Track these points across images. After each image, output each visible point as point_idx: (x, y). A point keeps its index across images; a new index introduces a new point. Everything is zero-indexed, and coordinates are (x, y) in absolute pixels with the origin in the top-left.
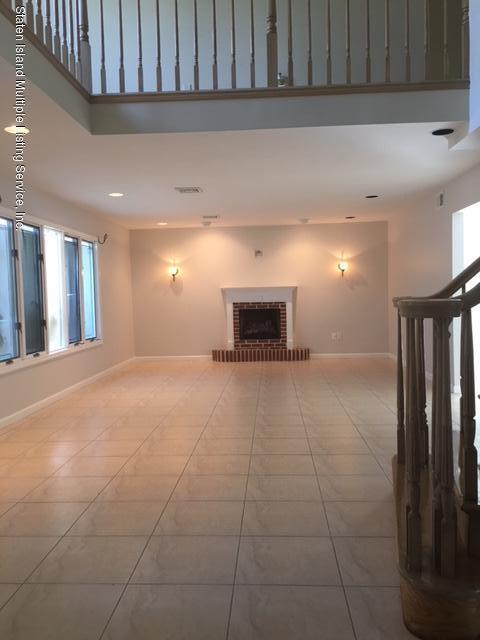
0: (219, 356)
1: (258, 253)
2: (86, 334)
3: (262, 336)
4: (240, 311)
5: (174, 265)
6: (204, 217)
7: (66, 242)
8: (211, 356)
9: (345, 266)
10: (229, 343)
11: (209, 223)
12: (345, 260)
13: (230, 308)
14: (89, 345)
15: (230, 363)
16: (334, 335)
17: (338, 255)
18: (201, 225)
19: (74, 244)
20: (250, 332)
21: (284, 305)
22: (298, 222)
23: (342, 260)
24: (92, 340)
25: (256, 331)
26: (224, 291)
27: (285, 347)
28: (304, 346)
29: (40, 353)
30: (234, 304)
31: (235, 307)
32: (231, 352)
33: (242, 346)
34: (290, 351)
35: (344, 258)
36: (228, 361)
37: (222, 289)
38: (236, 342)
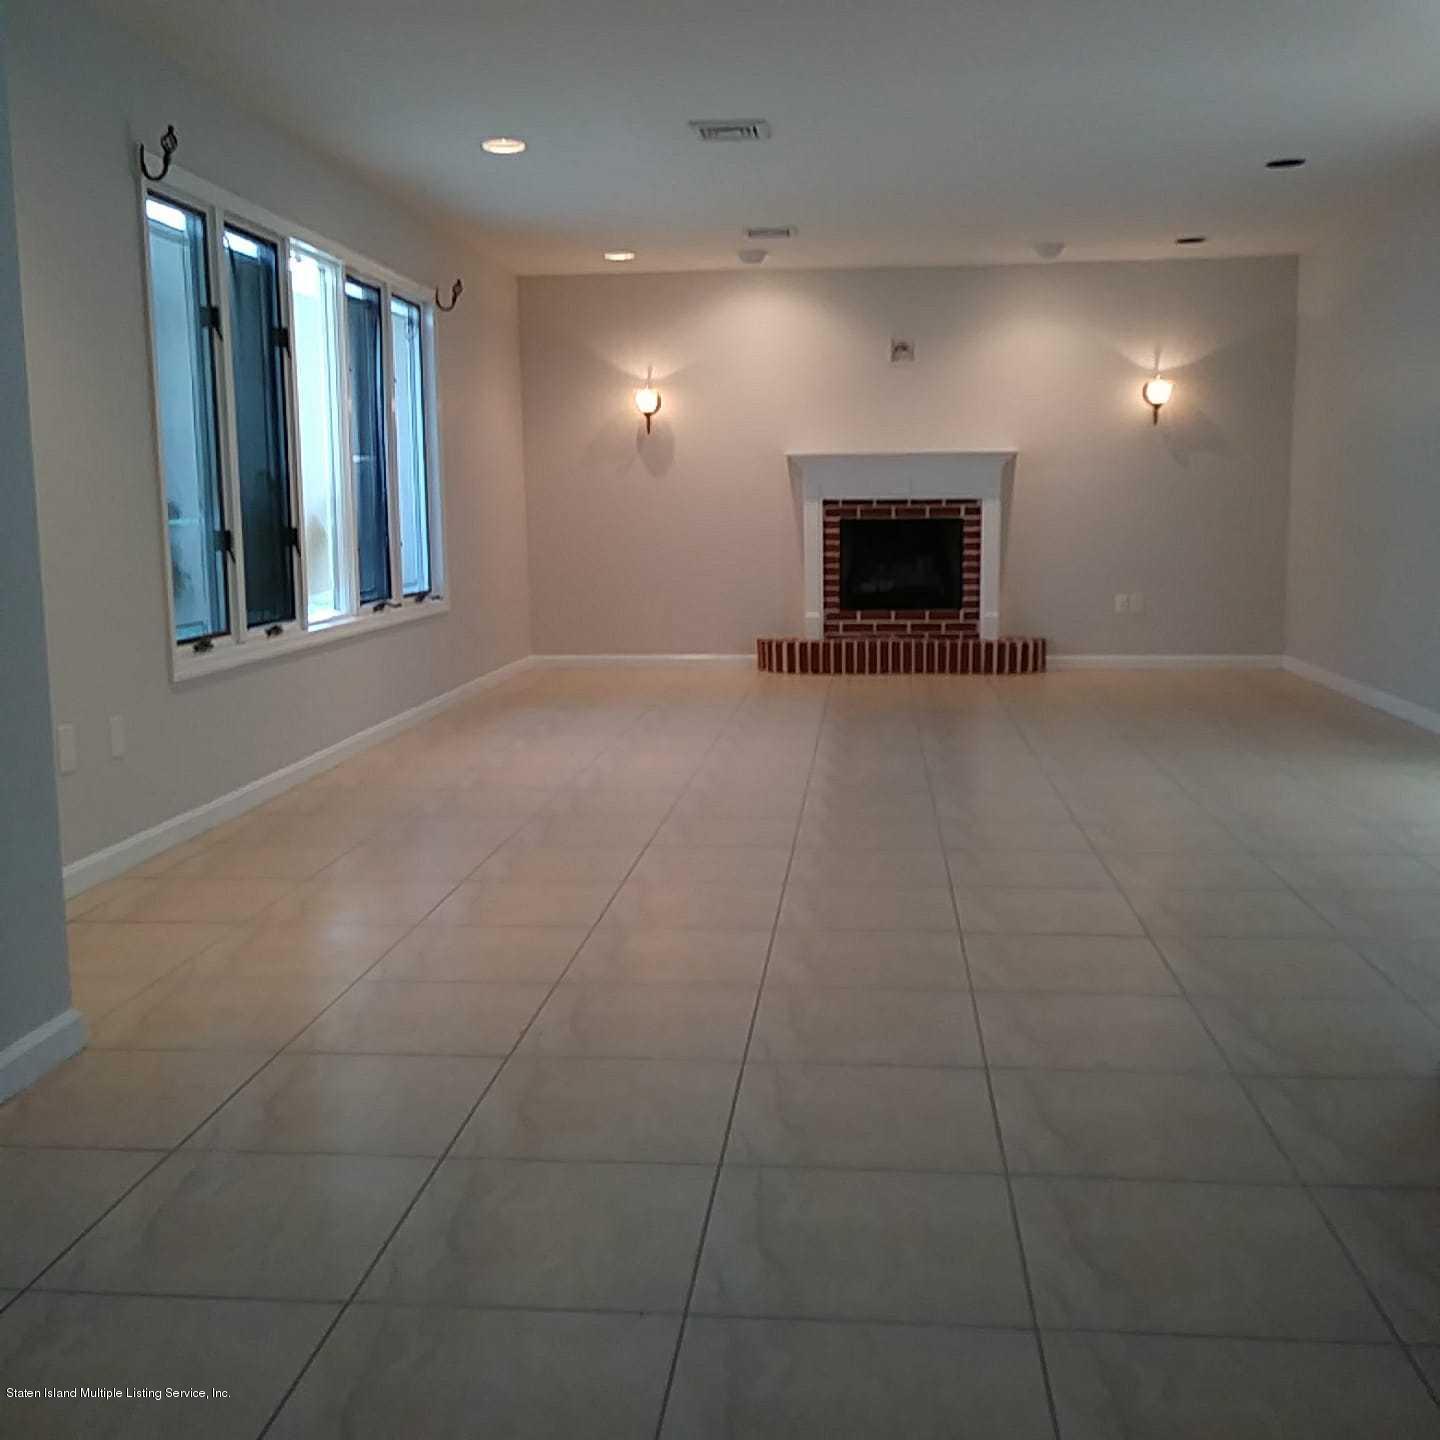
0: (777, 656)
1: (901, 349)
2: (405, 578)
3: (907, 600)
4: (842, 524)
5: (649, 384)
6: (751, 233)
7: (350, 299)
8: (755, 657)
9: (1162, 392)
10: (809, 619)
11: (759, 255)
12: (1165, 375)
13: (814, 515)
14: (411, 611)
15: (810, 677)
16: (1120, 599)
17: (1145, 360)
18: (736, 262)
19: (368, 303)
20: (868, 587)
21: (975, 509)
22: (1032, 256)
23: (1154, 374)
24: (420, 597)
25: (887, 585)
26: (796, 465)
27: (971, 629)
28: (1031, 633)
29: (286, 626)
30: (826, 503)
31: (828, 513)
32: (815, 645)
33: (846, 628)
34: (989, 646)
35: (1162, 367)
36: (804, 670)
37: (790, 458)
38: (828, 617)
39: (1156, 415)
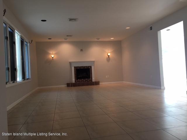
0: (69, 85)
1: (81, 50)
2: (26, 77)
3: (84, 78)
5: (53, 54)
8: (66, 85)
9: (109, 54)
10: (73, 80)
13: (73, 69)
14: (27, 81)
17: (107, 51)
20: (79, 76)
21: (91, 67)
22: (96, 40)
24: (28, 79)
25: (81, 76)
26: (70, 63)
27: (91, 80)
29: (15, 82)
30: (74, 67)
31: (75, 68)
32: (74, 83)
33: (77, 81)
34: (94, 82)
35: (109, 52)
36: (73, 86)
37: (70, 62)
38: (75, 80)
39: (109, 57)
